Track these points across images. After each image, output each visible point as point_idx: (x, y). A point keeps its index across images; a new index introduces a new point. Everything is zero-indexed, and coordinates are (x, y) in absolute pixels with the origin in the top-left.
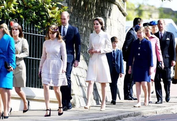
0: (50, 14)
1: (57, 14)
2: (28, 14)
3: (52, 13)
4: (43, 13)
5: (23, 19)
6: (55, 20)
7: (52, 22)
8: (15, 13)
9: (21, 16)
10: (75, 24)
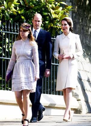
0: (53, 14)
1: (60, 14)
2: (30, 15)
3: (55, 13)
4: (46, 14)
5: (25, 21)
6: (59, 20)
7: (56, 23)
8: (16, 14)
9: (23, 17)
10: (80, 25)
